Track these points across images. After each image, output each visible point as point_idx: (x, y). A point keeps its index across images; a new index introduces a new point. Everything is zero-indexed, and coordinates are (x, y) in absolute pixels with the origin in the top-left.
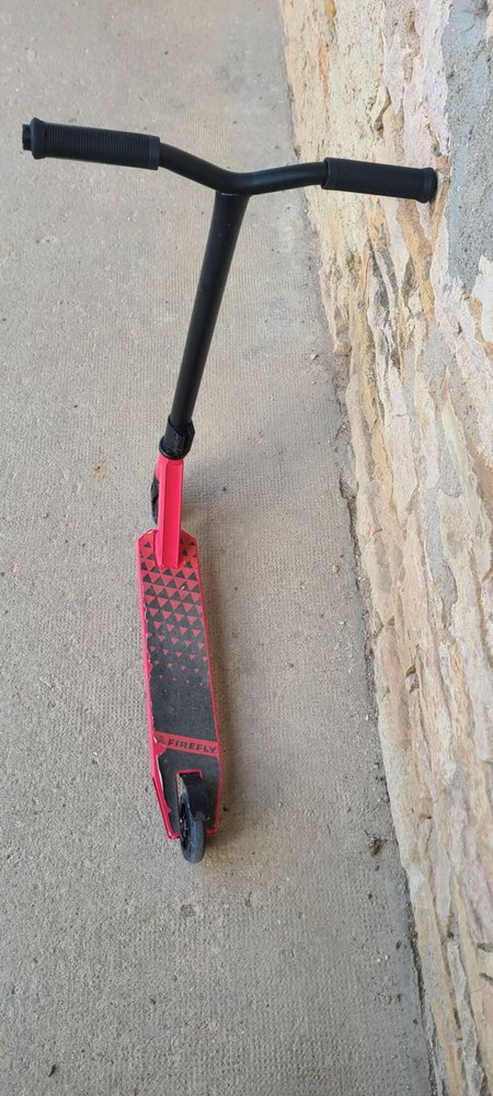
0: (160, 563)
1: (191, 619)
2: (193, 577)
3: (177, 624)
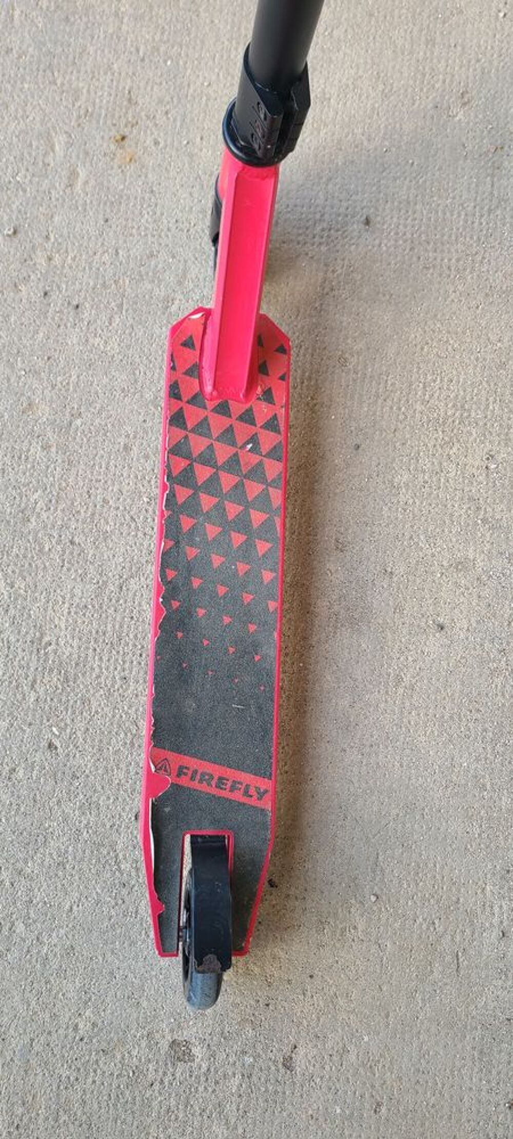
0: (209, 388)
1: (257, 517)
2: (272, 425)
3: (227, 525)
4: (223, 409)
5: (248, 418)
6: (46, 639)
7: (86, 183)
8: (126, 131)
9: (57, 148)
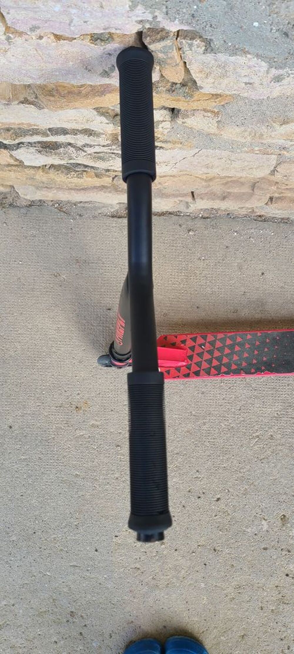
2: (194, 339)
4: (191, 358)
5: (193, 348)
6: (276, 415)
7: (96, 420)
8: (74, 407)
9: (82, 434)
